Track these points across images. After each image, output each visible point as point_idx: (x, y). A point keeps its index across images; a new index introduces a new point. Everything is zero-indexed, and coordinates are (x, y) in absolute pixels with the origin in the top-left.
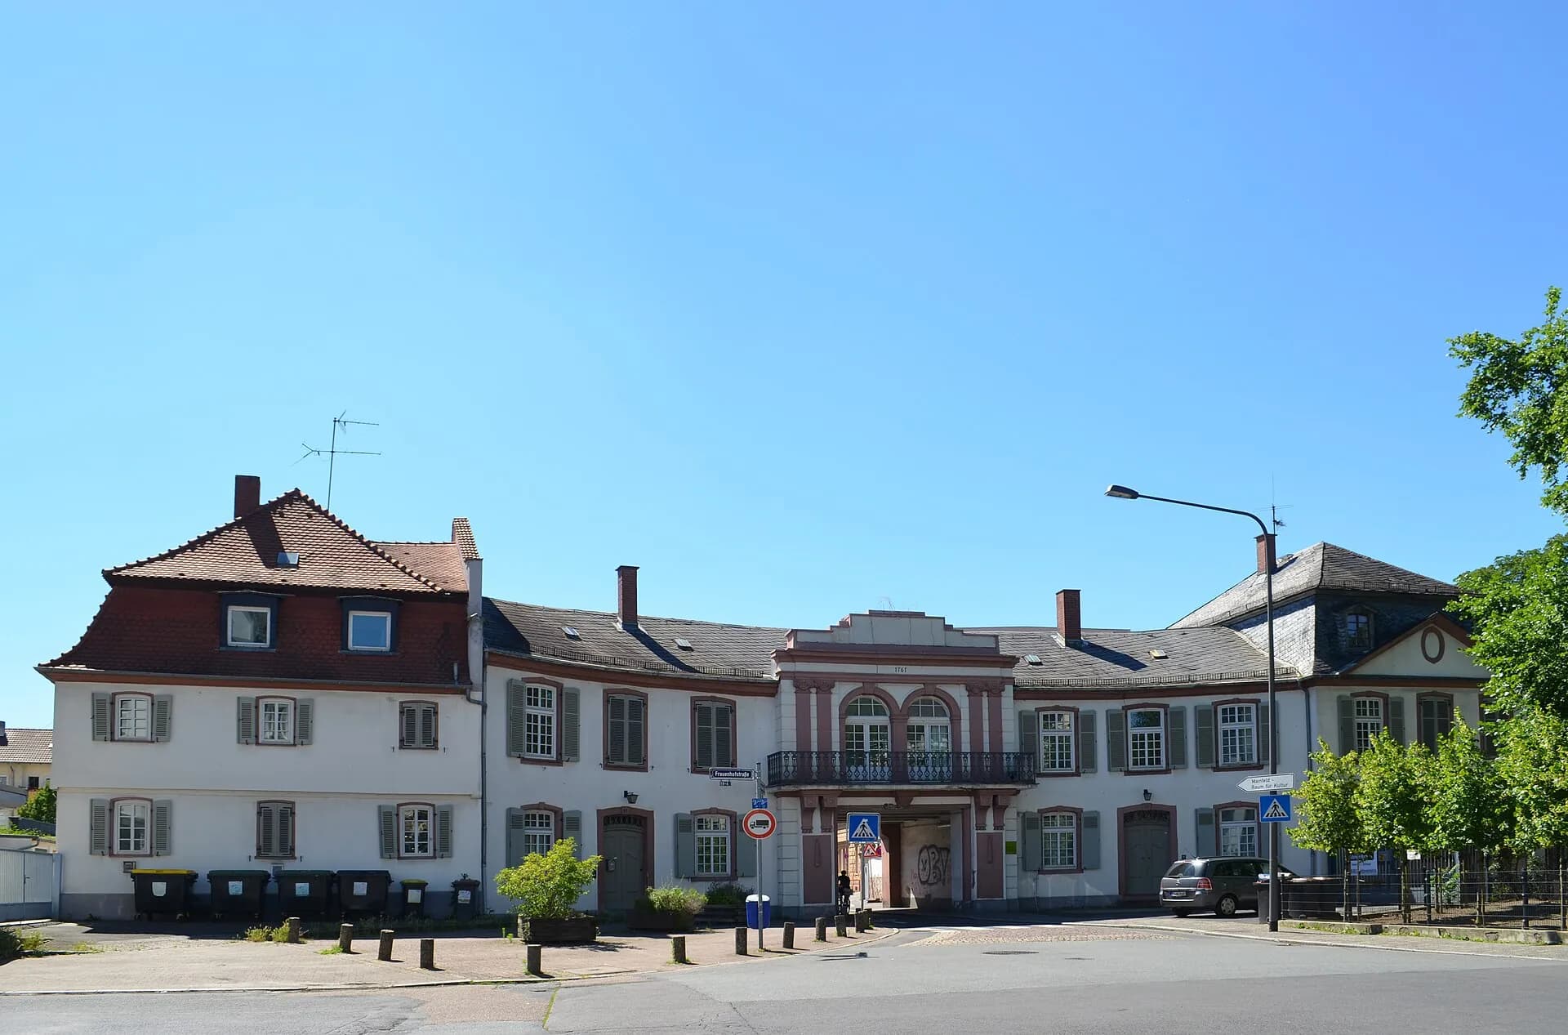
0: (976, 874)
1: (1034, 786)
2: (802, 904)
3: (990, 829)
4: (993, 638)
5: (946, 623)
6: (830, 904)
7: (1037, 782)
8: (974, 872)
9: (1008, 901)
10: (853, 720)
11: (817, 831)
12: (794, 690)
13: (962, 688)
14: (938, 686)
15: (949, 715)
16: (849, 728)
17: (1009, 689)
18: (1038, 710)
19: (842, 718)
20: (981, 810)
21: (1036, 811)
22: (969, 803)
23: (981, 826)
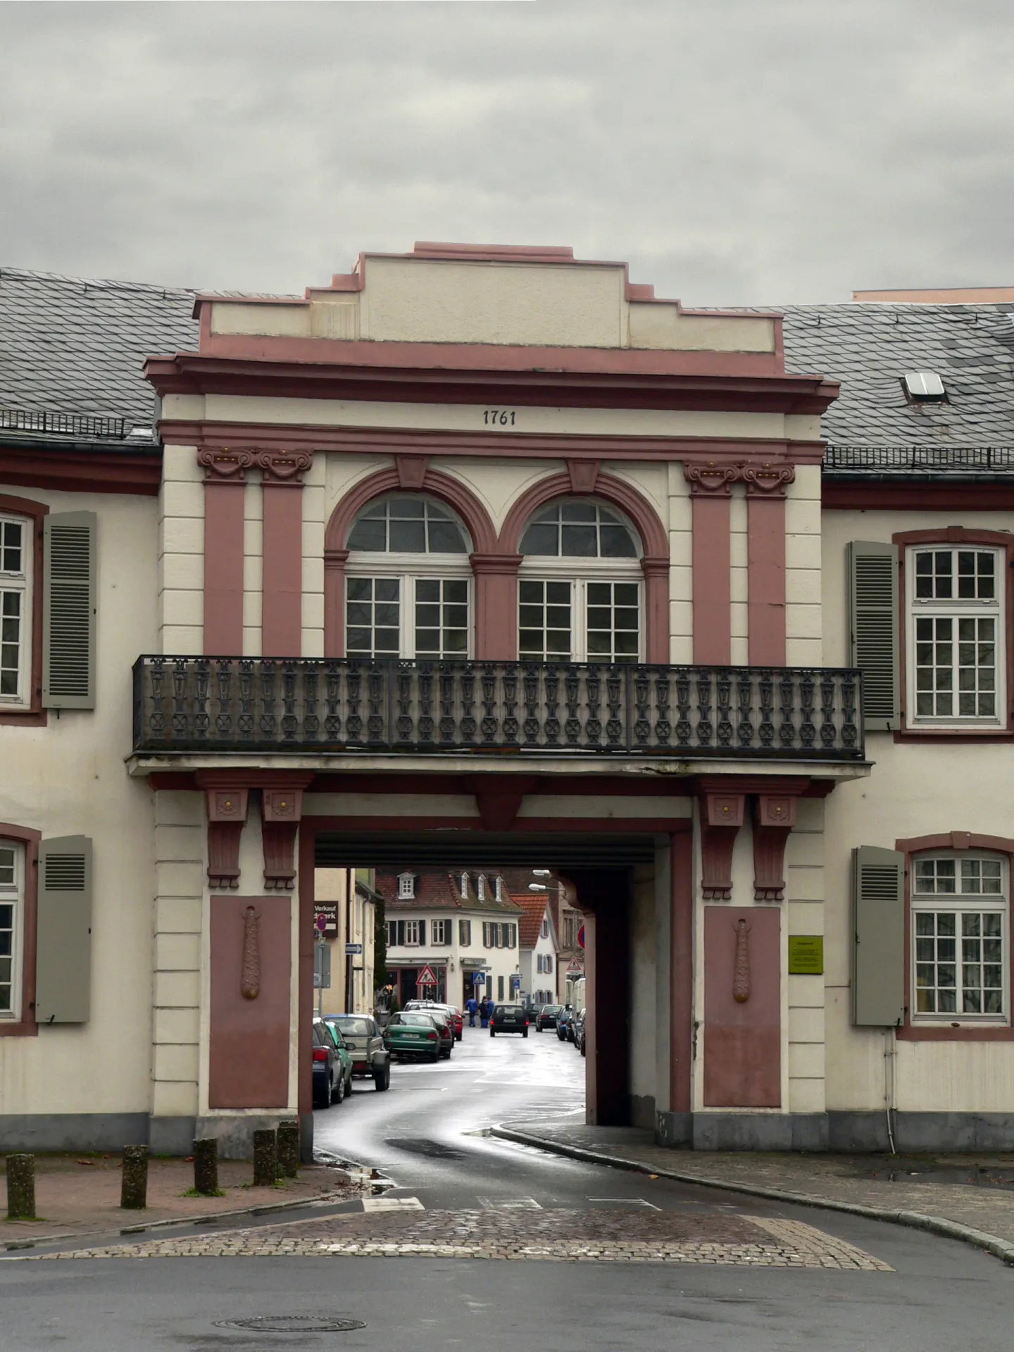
0: (700, 1032)
1: (861, 772)
2: (204, 1110)
3: (742, 895)
4: (765, 326)
5: (632, 281)
6: (283, 1112)
7: (868, 759)
8: (697, 1025)
9: (795, 1118)
10: (368, 562)
11: (251, 883)
12: (199, 475)
13: (674, 479)
14: (606, 470)
15: (641, 555)
16: (359, 587)
17: (808, 479)
18: (903, 540)
19: (334, 559)
20: (719, 841)
21: (892, 847)
22: (687, 815)
23: (720, 891)
